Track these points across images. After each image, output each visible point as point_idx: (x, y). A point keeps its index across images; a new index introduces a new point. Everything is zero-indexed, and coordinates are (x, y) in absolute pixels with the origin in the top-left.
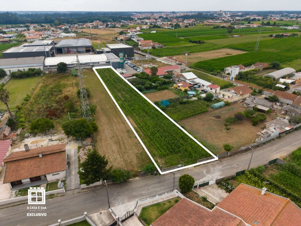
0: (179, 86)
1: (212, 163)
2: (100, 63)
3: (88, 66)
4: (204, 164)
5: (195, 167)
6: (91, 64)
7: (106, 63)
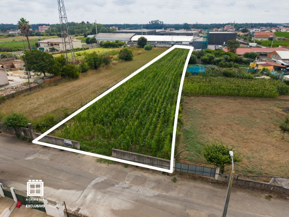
0: (257, 65)
1: (146, 175)
2: (183, 43)
3: (169, 44)
4: (126, 165)
5: (101, 160)
6: (171, 43)
7: (190, 43)
